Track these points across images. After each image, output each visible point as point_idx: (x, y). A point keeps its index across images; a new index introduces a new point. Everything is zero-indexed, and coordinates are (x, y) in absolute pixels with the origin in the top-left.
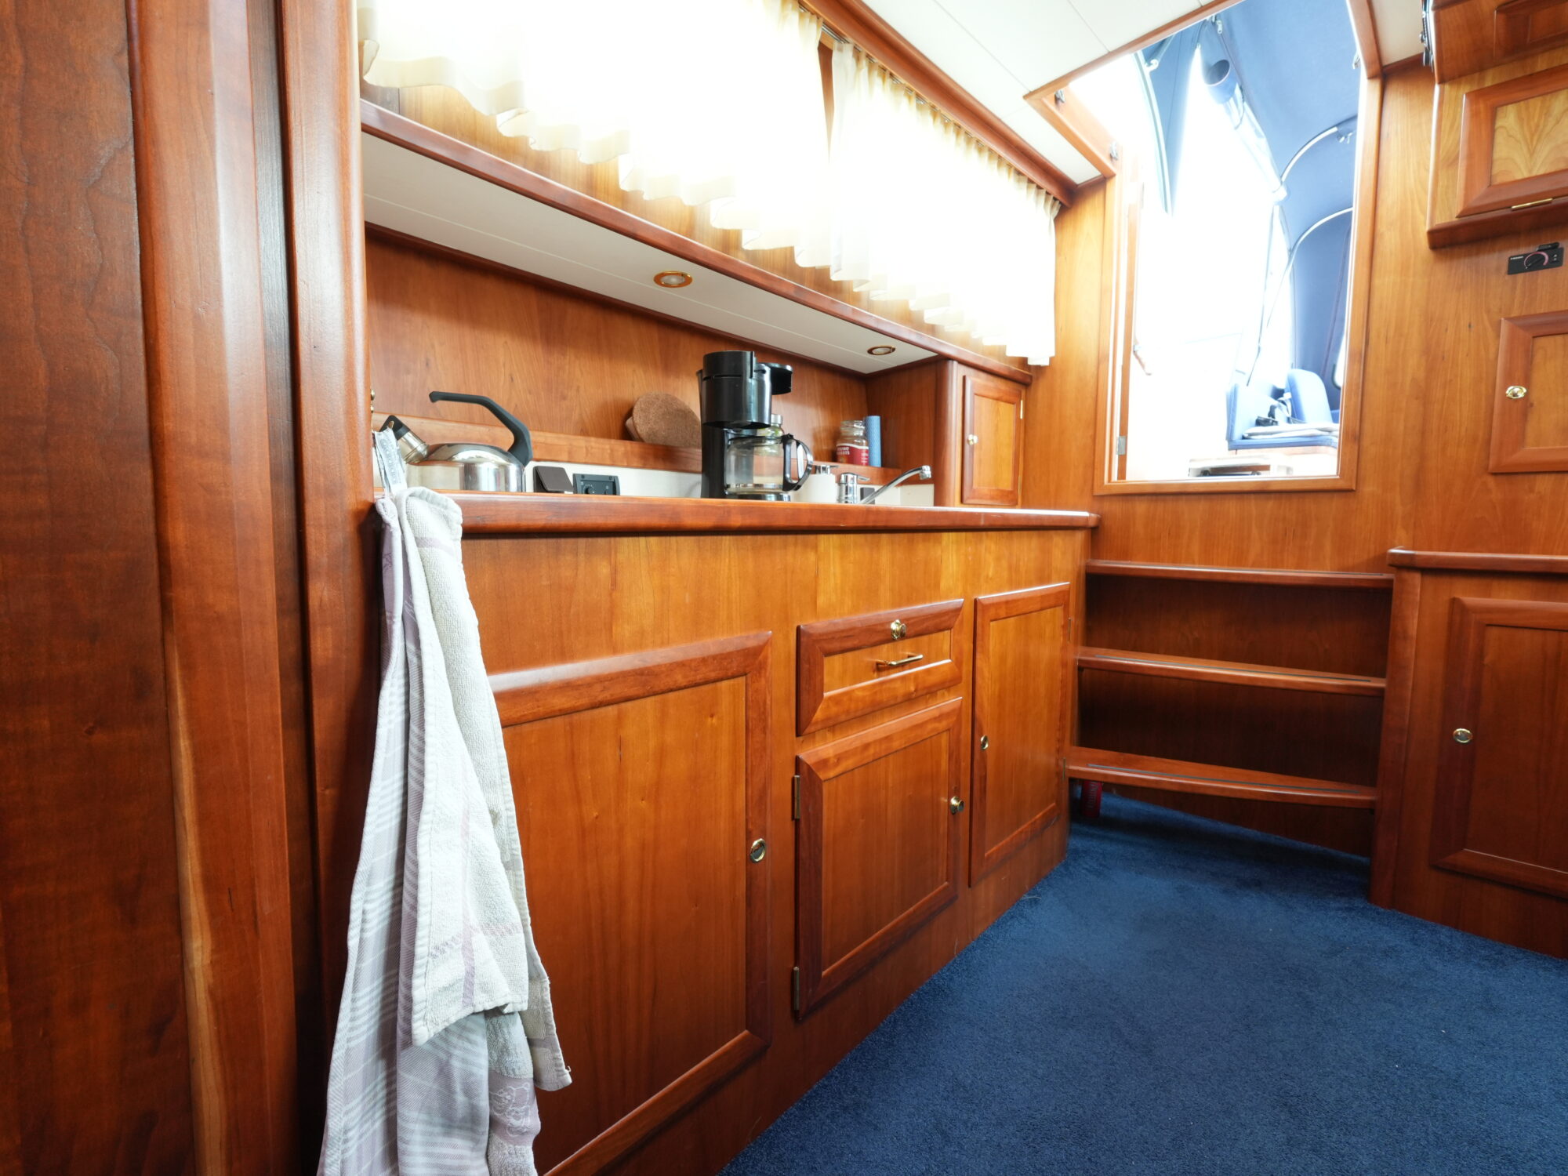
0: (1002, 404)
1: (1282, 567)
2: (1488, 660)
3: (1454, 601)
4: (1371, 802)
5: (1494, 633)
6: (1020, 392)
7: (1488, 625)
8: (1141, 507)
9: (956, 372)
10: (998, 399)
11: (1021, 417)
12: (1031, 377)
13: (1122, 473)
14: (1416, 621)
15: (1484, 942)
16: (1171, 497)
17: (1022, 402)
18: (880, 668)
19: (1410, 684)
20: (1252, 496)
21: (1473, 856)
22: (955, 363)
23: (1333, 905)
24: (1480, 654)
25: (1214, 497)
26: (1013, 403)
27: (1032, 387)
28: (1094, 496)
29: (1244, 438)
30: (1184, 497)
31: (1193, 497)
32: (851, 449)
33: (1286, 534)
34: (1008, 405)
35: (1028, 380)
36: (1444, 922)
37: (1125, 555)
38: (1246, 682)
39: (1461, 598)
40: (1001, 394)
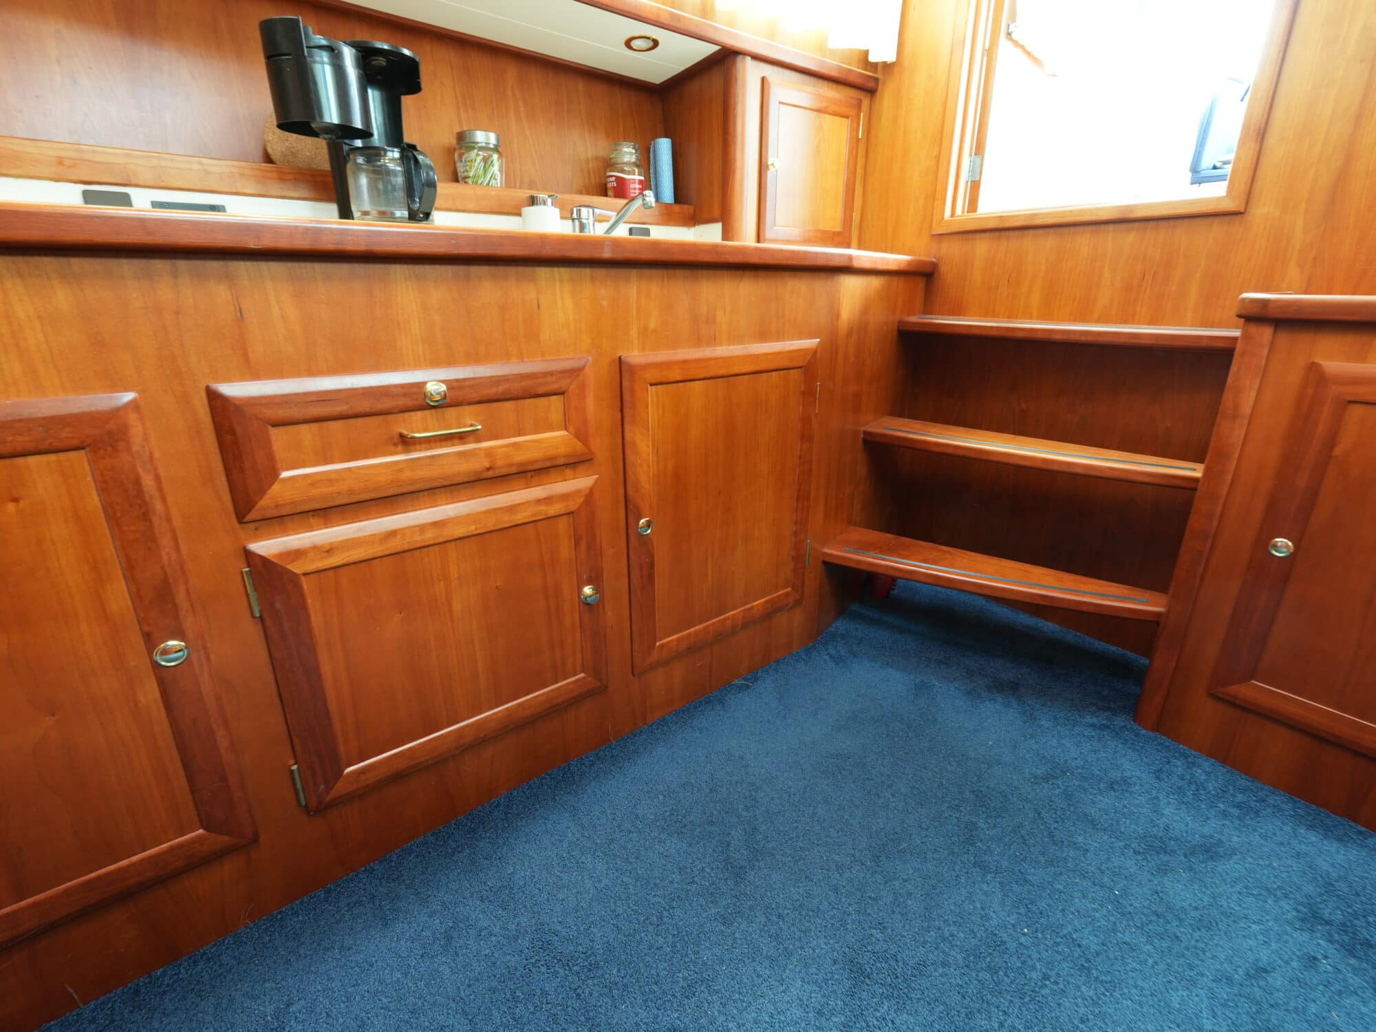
0: (828, 117)
1: (1133, 323)
2: (1338, 451)
3: (1313, 368)
4: (1158, 614)
5: (1357, 411)
6: (860, 101)
7: (1350, 402)
8: (982, 247)
9: (750, 75)
10: (818, 111)
11: (860, 137)
12: (877, 80)
13: (973, 204)
14: (1253, 394)
15: (1249, 784)
16: (1017, 233)
17: (862, 114)
18: (406, 442)
19: (1229, 477)
20: (1111, 227)
21: (1260, 690)
22: (748, 59)
23: (1090, 719)
24: (1331, 440)
25: (1065, 230)
26: (847, 117)
27: (878, 94)
28: (933, 235)
29: (1215, 168)
30: (1031, 232)
31: (1040, 231)
32: (618, 179)
33: (1144, 278)
34: (838, 119)
35: (871, 85)
36: (1211, 753)
37: (958, 311)
38: (1039, 465)
39: (1320, 362)
40: (824, 104)
